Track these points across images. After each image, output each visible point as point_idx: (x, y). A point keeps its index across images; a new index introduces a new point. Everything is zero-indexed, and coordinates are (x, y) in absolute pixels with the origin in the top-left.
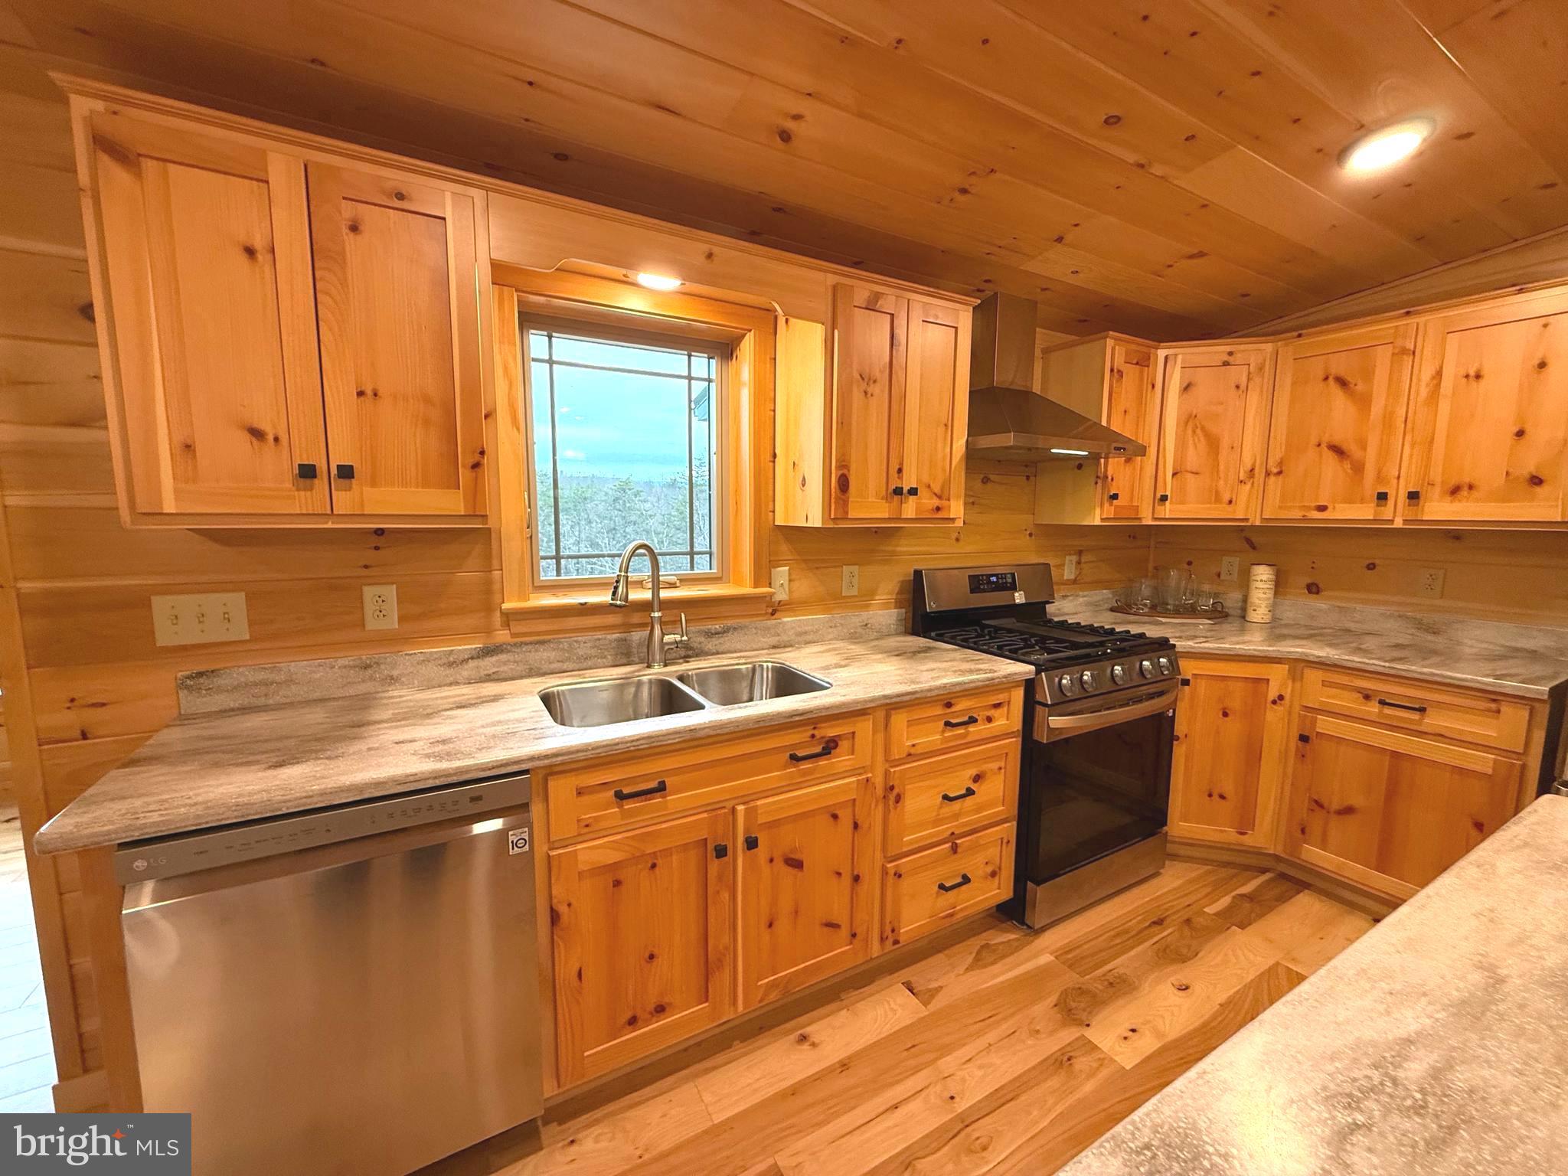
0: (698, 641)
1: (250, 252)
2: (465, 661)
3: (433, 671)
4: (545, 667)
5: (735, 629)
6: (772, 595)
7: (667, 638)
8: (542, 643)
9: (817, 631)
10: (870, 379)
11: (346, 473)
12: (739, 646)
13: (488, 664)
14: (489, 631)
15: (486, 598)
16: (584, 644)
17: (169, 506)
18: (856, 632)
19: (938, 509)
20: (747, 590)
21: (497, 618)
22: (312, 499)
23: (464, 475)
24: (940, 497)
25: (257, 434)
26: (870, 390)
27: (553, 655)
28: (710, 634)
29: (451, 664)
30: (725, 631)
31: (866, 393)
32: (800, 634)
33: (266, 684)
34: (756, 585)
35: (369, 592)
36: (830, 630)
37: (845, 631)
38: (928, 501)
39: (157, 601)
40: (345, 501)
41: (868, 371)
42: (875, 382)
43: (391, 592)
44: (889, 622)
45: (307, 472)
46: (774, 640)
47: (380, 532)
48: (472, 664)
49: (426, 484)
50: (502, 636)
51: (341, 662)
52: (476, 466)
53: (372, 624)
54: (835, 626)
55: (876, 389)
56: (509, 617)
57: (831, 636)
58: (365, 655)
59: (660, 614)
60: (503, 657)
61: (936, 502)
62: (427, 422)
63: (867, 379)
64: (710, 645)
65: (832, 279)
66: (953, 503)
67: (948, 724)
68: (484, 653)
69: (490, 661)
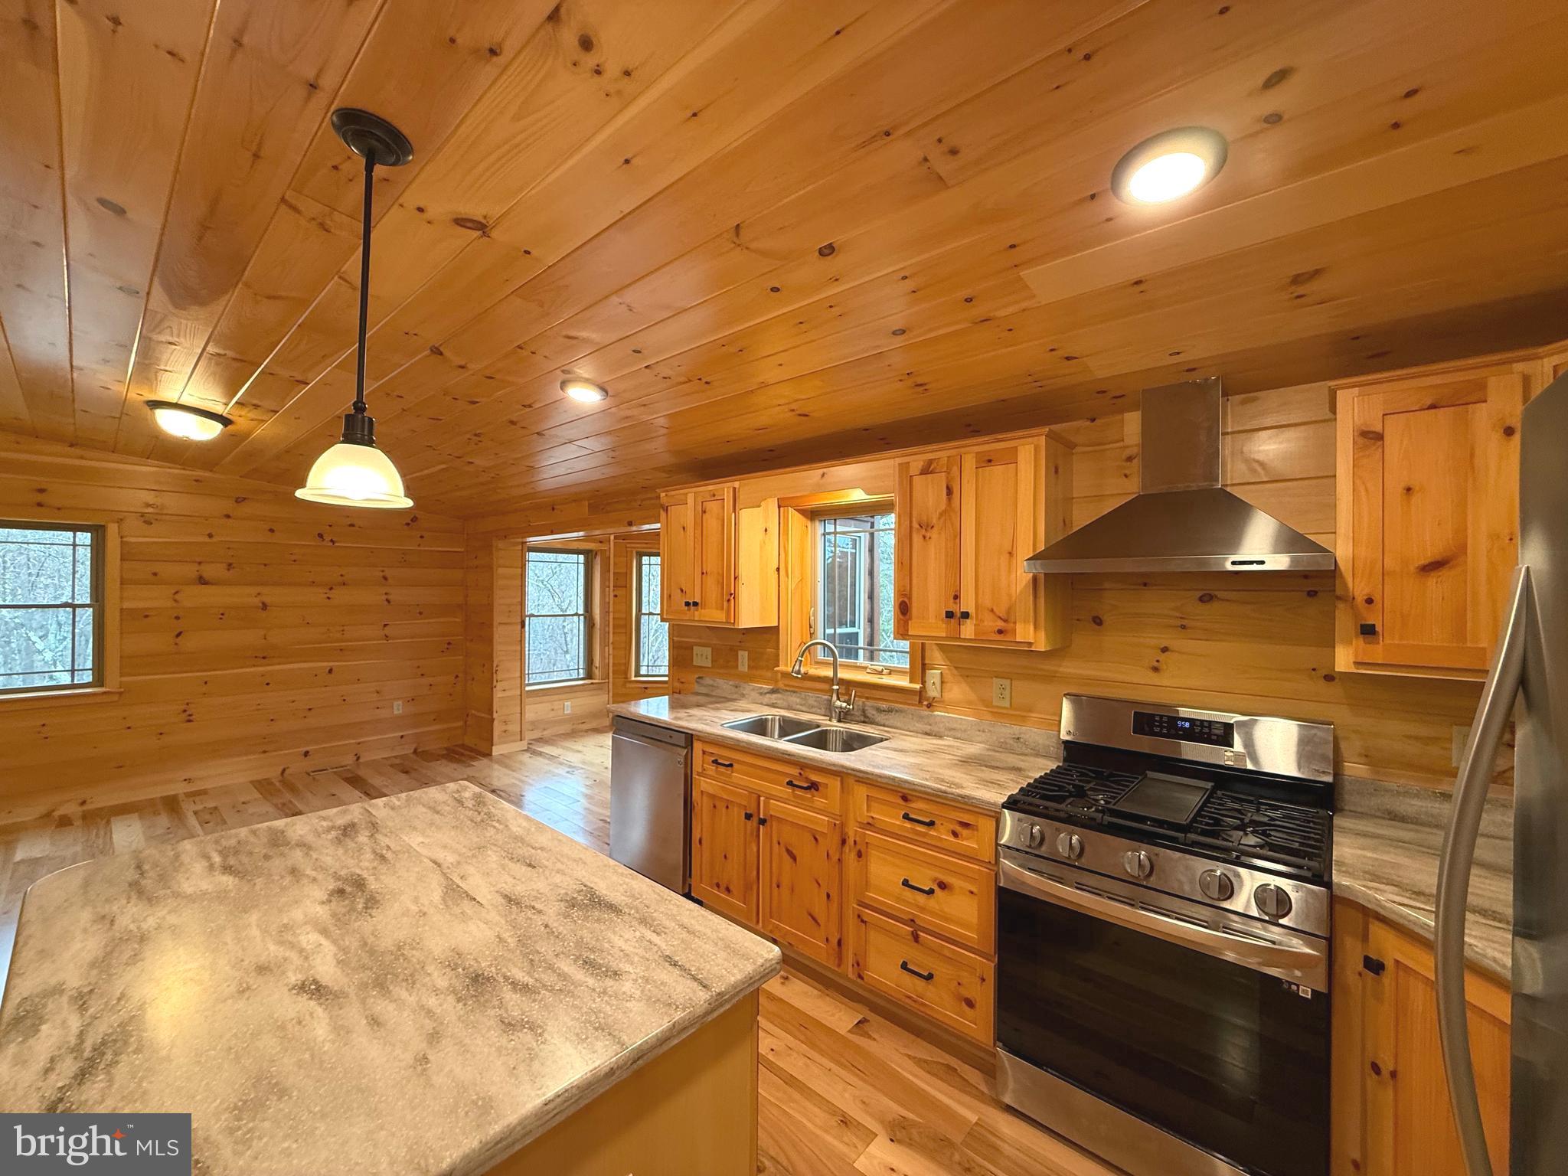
0: (871, 712)
1: (684, 528)
2: (766, 693)
3: (755, 695)
4: (794, 707)
5: (897, 711)
6: (924, 691)
7: (839, 703)
8: (794, 692)
9: (965, 731)
10: (928, 526)
11: (696, 605)
12: (899, 724)
13: (774, 698)
14: (774, 681)
16: (812, 698)
17: (665, 616)
18: (1006, 743)
19: (1000, 632)
20: (906, 684)
21: (776, 674)
22: (691, 615)
23: (725, 605)
24: (1005, 621)
25: (682, 590)
26: (928, 535)
27: (798, 700)
28: (879, 710)
29: (761, 694)
30: (890, 711)
31: (924, 537)
32: (951, 729)
33: (712, 686)
34: (911, 682)
35: (740, 653)
36: (978, 733)
37: (995, 738)
38: (992, 624)
39: (695, 648)
40: (703, 616)
41: (925, 518)
42: (933, 527)
43: (746, 654)
44: (1047, 743)
45: (688, 605)
46: (927, 728)
48: (768, 695)
49: (717, 608)
50: (781, 685)
51: (731, 683)
52: (729, 601)
53: (740, 668)
54: (984, 731)
55: (934, 534)
56: (780, 675)
57: (979, 739)
58: (737, 682)
59: (837, 687)
60: (779, 696)
61: (1000, 624)
63: (926, 526)
64: (880, 718)
65: (898, 461)
66: (1019, 627)
67: (906, 817)
68: (773, 691)
69: (774, 696)
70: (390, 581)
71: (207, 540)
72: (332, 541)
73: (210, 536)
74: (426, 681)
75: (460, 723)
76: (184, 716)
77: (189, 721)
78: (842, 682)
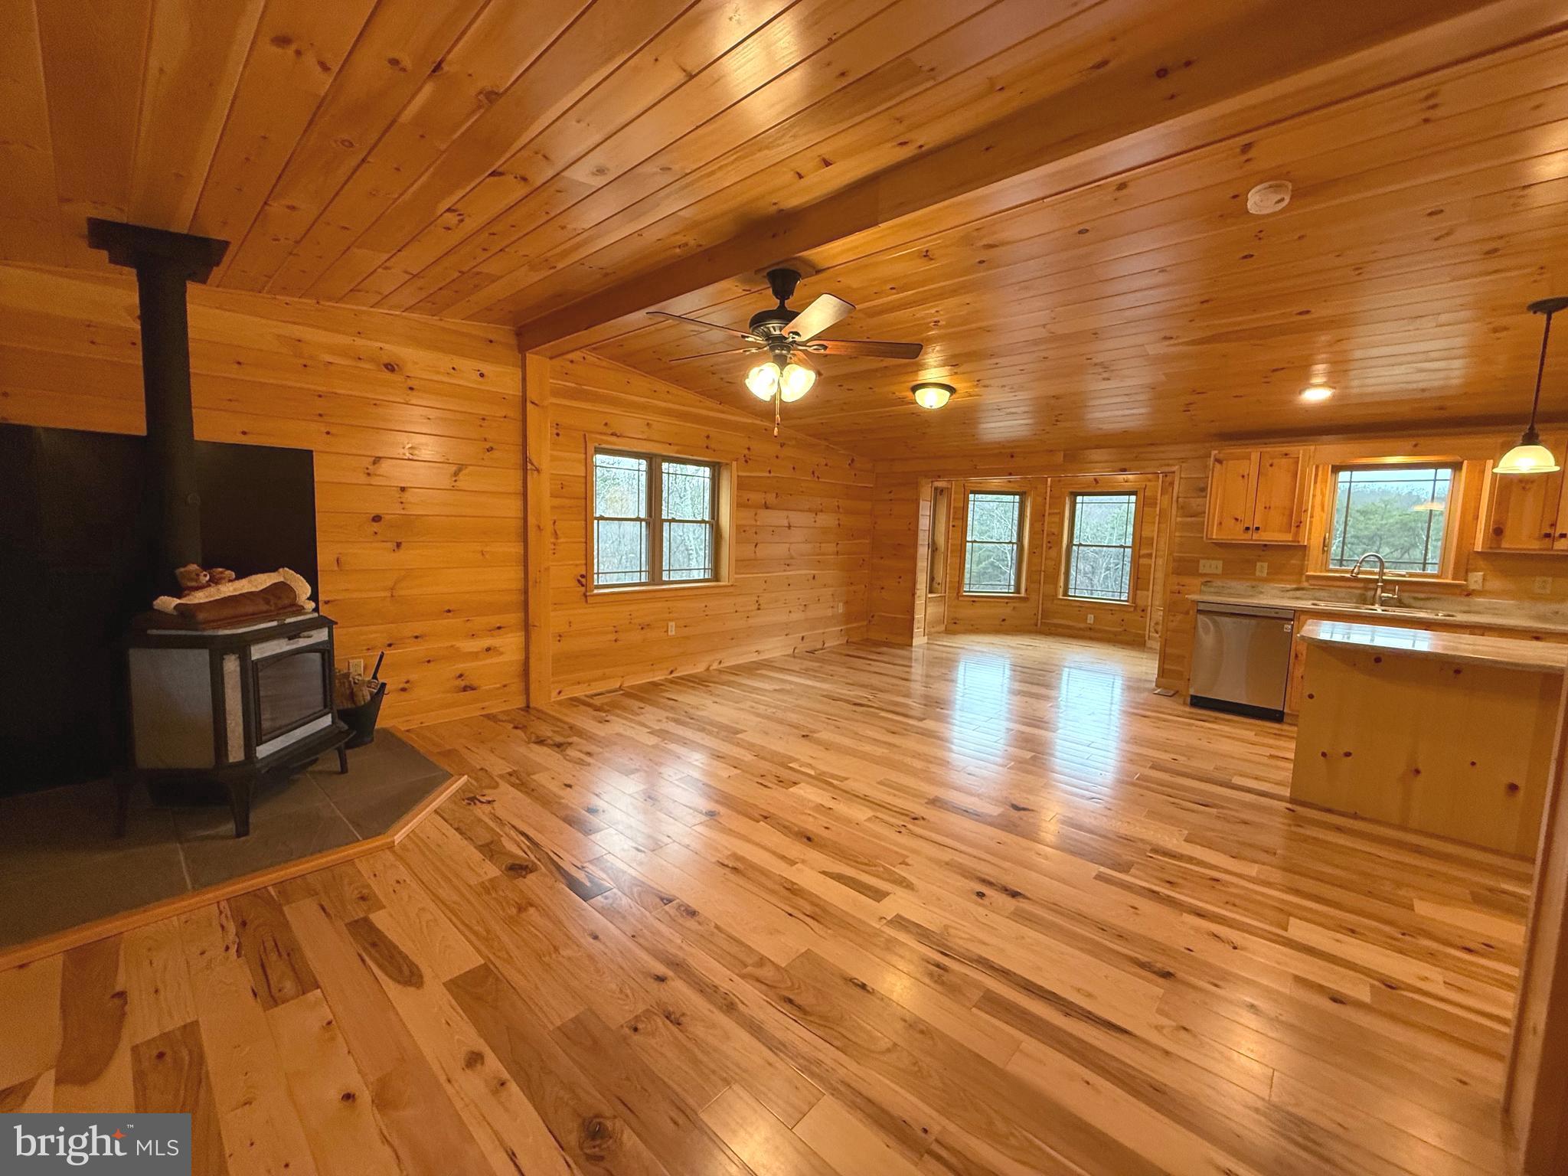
0: (1407, 600)
1: (1243, 476)
2: (1288, 591)
3: (1276, 592)
4: (1321, 599)
5: (1436, 599)
6: (1467, 586)
7: (1383, 594)
8: (1321, 589)
9: (1504, 609)
11: (1257, 529)
13: (1298, 594)
14: (1300, 582)
15: (1301, 570)
16: (1341, 593)
17: (1214, 537)
18: (1545, 616)
20: (1449, 581)
21: (1304, 578)
22: (1248, 536)
23: (1293, 529)
25: (1237, 519)
26: (1527, 485)
27: (1326, 594)
29: (1282, 591)
30: (1428, 599)
32: (1489, 609)
33: (1223, 587)
34: (1455, 579)
35: (1258, 564)
36: (1517, 610)
37: (1534, 613)
39: (1201, 561)
40: (1255, 536)
43: (1266, 565)
45: (1247, 529)
46: (1468, 609)
47: (1265, 545)
48: (1290, 592)
49: (1280, 531)
50: (1305, 585)
51: (1246, 584)
52: (1298, 526)
53: (1258, 573)
54: (1523, 609)
55: (1533, 485)
56: (1309, 578)
57: (1518, 614)
58: (1254, 583)
59: (1382, 585)
60: (1303, 592)
62: (1284, 515)
64: (1416, 604)
68: (1297, 589)
69: (1298, 592)
70: (841, 510)
71: (768, 475)
72: (818, 478)
73: (770, 472)
74: (852, 588)
75: (865, 623)
76: (756, 606)
77: (759, 609)
78: (1384, 581)
